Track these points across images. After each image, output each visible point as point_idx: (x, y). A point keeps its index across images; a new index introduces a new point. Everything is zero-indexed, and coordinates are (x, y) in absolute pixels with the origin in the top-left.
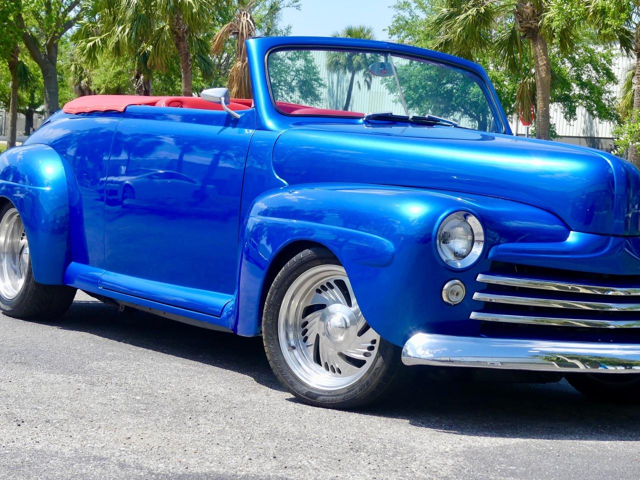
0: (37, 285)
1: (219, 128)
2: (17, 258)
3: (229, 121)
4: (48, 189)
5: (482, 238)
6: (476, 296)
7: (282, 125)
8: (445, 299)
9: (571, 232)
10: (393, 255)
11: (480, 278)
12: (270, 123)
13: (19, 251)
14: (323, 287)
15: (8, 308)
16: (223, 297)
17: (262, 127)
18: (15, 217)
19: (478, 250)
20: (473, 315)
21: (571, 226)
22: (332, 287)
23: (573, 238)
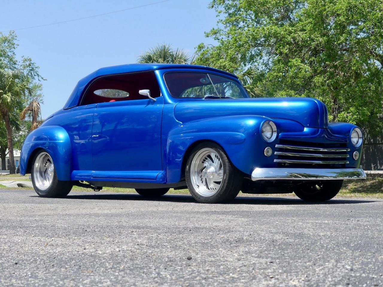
0: (59, 181)
1: (145, 106)
2: (43, 174)
4: (61, 141)
5: (276, 130)
6: (276, 153)
7: (175, 102)
8: (265, 155)
9: (305, 128)
10: (245, 139)
11: (277, 146)
12: (169, 101)
13: (44, 170)
15: (44, 194)
16: (156, 172)
17: (166, 102)
18: (44, 156)
19: (275, 135)
20: (275, 161)
21: (304, 126)
23: (306, 130)
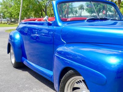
3: (49, 24)
12: (60, 24)
14: (78, 81)
17: (57, 26)
22: (81, 82)
